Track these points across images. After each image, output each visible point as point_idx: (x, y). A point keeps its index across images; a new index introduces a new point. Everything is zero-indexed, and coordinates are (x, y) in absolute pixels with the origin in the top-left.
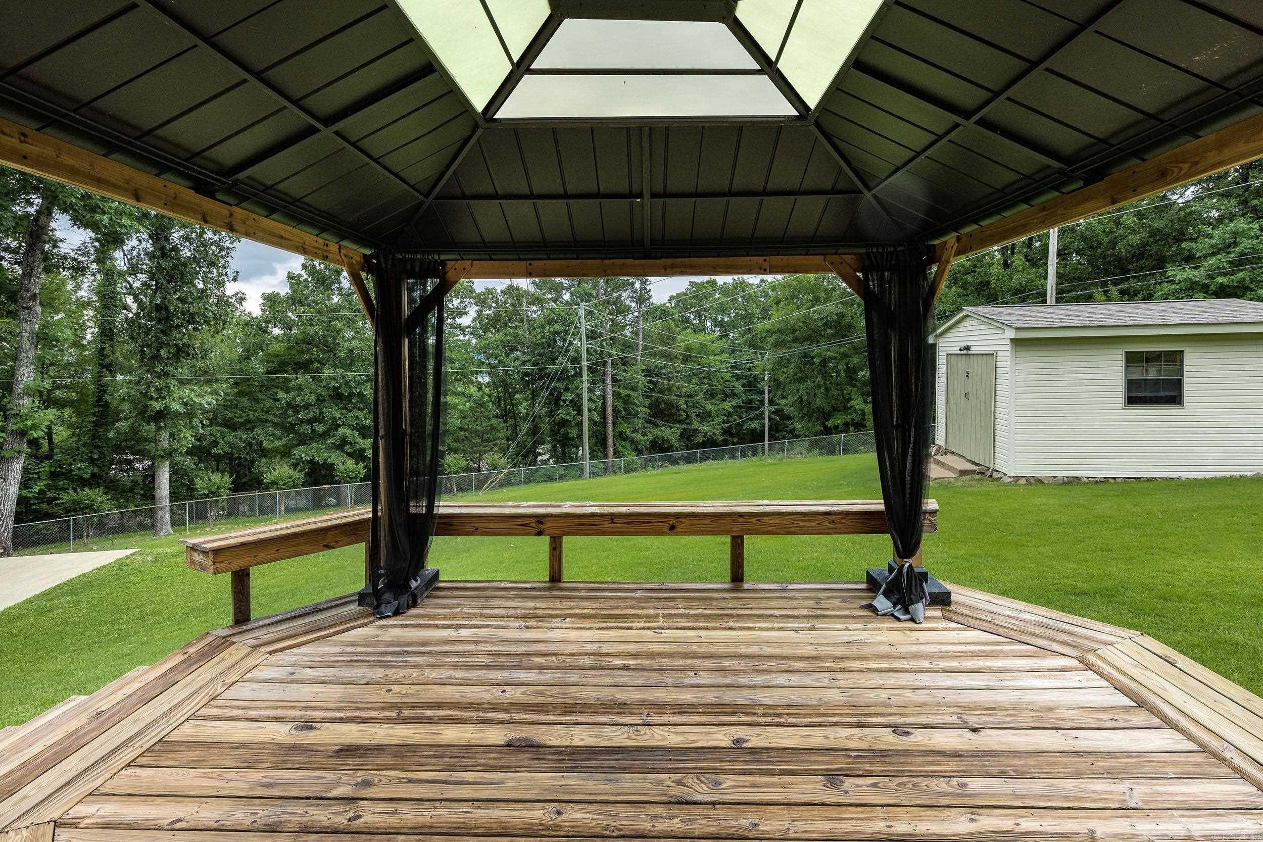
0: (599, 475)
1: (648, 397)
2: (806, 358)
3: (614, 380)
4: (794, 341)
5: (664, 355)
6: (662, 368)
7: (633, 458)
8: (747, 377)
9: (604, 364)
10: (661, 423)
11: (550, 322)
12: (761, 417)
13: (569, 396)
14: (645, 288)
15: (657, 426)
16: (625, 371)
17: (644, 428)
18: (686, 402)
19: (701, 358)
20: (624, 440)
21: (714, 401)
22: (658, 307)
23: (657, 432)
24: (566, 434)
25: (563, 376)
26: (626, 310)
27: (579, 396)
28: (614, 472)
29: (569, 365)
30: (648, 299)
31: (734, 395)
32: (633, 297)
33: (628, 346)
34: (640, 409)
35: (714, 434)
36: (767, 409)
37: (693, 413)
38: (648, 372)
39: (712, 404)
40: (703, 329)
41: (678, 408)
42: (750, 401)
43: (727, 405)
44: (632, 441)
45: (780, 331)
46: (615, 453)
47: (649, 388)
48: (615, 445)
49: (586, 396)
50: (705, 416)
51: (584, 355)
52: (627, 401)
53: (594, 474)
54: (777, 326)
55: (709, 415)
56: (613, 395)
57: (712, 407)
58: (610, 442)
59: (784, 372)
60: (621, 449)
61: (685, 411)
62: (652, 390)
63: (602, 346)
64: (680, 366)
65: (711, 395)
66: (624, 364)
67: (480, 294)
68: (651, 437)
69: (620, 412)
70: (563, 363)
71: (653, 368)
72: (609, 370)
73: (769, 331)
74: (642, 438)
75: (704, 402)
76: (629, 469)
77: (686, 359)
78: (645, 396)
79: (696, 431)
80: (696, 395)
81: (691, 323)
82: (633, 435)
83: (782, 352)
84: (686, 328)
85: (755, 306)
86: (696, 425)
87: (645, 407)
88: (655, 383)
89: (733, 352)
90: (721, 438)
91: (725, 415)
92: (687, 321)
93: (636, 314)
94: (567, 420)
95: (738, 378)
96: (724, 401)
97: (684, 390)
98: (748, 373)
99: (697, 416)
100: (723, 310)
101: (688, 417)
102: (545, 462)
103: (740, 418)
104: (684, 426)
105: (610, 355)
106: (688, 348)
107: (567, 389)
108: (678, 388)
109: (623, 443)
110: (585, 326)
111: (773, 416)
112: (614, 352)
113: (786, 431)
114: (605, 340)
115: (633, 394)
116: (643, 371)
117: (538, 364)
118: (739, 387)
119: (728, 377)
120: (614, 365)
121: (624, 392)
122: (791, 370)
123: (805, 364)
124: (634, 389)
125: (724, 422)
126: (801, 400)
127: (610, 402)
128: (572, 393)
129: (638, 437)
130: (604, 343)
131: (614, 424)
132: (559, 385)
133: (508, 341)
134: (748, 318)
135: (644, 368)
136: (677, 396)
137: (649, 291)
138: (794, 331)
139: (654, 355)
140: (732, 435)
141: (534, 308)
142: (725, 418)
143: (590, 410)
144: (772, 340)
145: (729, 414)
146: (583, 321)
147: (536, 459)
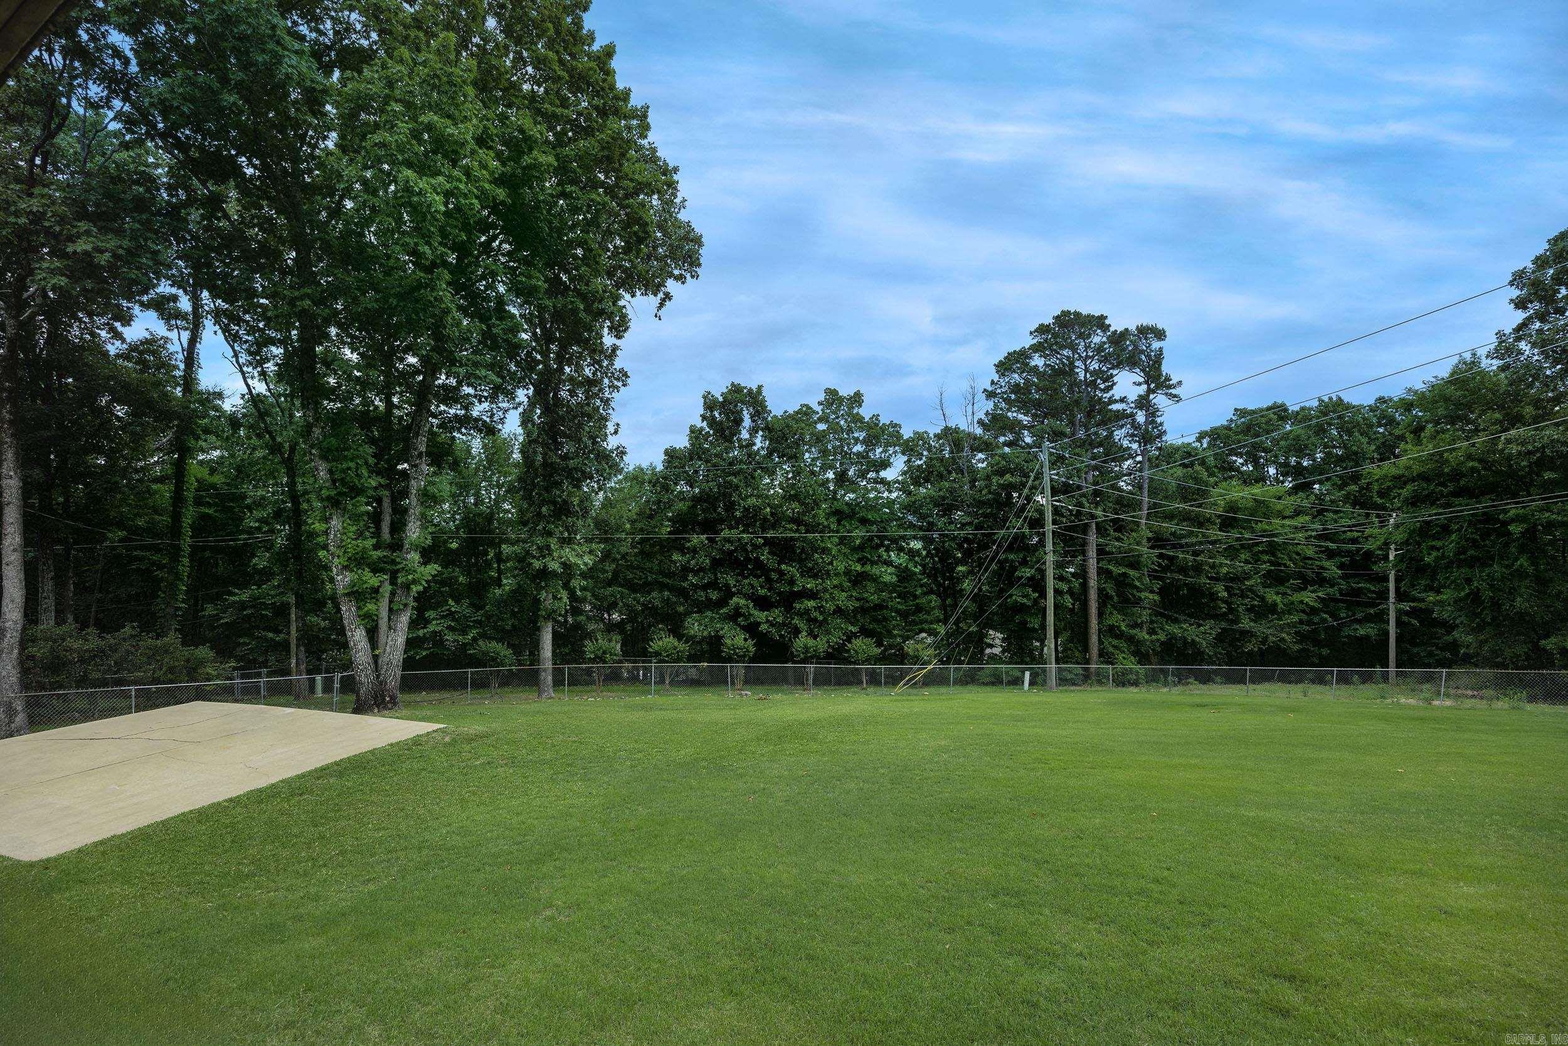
0: (1074, 684)
1: (1156, 578)
2: (1490, 524)
3: (1101, 551)
4: (1456, 494)
5: (1186, 517)
6: (1182, 537)
7: (1130, 664)
8: (1349, 553)
9: (1085, 529)
10: (1182, 618)
11: (1001, 473)
12: (1381, 618)
13: (1027, 572)
14: (1153, 422)
15: (1176, 621)
16: (1118, 539)
17: (1152, 622)
18: (1227, 589)
19: (1257, 522)
20: (1117, 637)
21: (1282, 589)
22: (1177, 449)
23: (1175, 629)
24: (1024, 623)
25: (1018, 543)
26: (1123, 454)
27: (1042, 572)
28: (1100, 682)
29: (1027, 531)
30: (1160, 436)
31: (1321, 581)
32: (1133, 435)
33: (1125, 503)
34: (1143, 595)
35: (1283, 639)
36: (1392, 607)
37: (1238, 603)
38: (1157, 541)
39: (1277, 593)
40: (1262, 479)
41: (1213, 597)
42: (1357, 592)
43: (1309, 597)
44: (1131, 639)
45: (1423, 477)
46: (1101, 655)
47: (1160, 565)
48: (1100, 642)
49: (1050, 573)
50: (1264, 611)
51: (1049, 516)
52: (1122, 582)
53: (1063, 681)
54: (1417, 469)
55: (1272, 609)
56: (1099, 574)
57: (1278, 599)
58: (1094, 639)
59: (1433, 548)
60: (1111, 649)
61: (1226, 602)
62: (1165, 569)
63: (1080, 505)
64: (1214, 533)
65: (1276, 579)
66: (1119, 529)
67: (908, 441)
68: (1162, 637)
69: (1111, 598)
70: (1017, 526)
71: (1167, 535)
72: (1093, 538)
73: (1396, 478)
74: (1147, 637)
75: (1261, 590)
76: (1122, 681)
77: (1227, 523)
78: (1154, 576)
79: (1246, 634)
80: (1248, 579)
81: (1238, 470)
82: (1133, 632)
83: (1428, 514)
84: (1231, 477)
85: (1365, 440)
86: (1246, 623)
87: (1152, 592)
88: (1171, 559)
89: (1321, 512)
90: (1297, 647)
91: (1303, 611)
92: (1231, 467)
93: (1139, 458)
94: (1023, 605)
95: (1331, 554)
96: (1305, 589)
97: (1225, 570)
98: (1353, 547)
99: (1248, 610)
100: (1300, 449)
101: (1231, 610)
102: (993, 658)
103: (1334, 616)
104: (1224, 625)
105: (1093, 516)
106: (1232, 507)
107: (1024, 563)
108: (1213, 566)
109: (1115, 642)
110: (1049, 475)
111: (1405, 619)
112: (1099, 512)
113: (1436, 645)
114: (1083, 495)
115: (1132, 573)
116: (1149, 540)
117: (982, 528)
118: (1332, 569)
119: (1310, 552)
120: (1101, 530)
121: (1117, 570)
122: (1451, 544)
123: (1485, 535)
124: (1135, 564)
125: (1301, 622)
126: (1475, 596)
127: (1093, 583)
128: (1032, 567)
129: (1144, 635)
130: (1084, 500)
131: (1100, 614)
132: (1011, 557)
133: (944, 498)
134: (1354, 457)
135: (1150, 535)
136: (1211, 578)
137: (1161, 424)
138: (1456, 475)
139: (1170, 517)
140: (1318, 643)
141: (980, 456)
142: (1304, 617)
143: (1057, 591)
144: (1406, 492)
145: (1313, 611)
146: (1046, 469)
147: (982, 652)
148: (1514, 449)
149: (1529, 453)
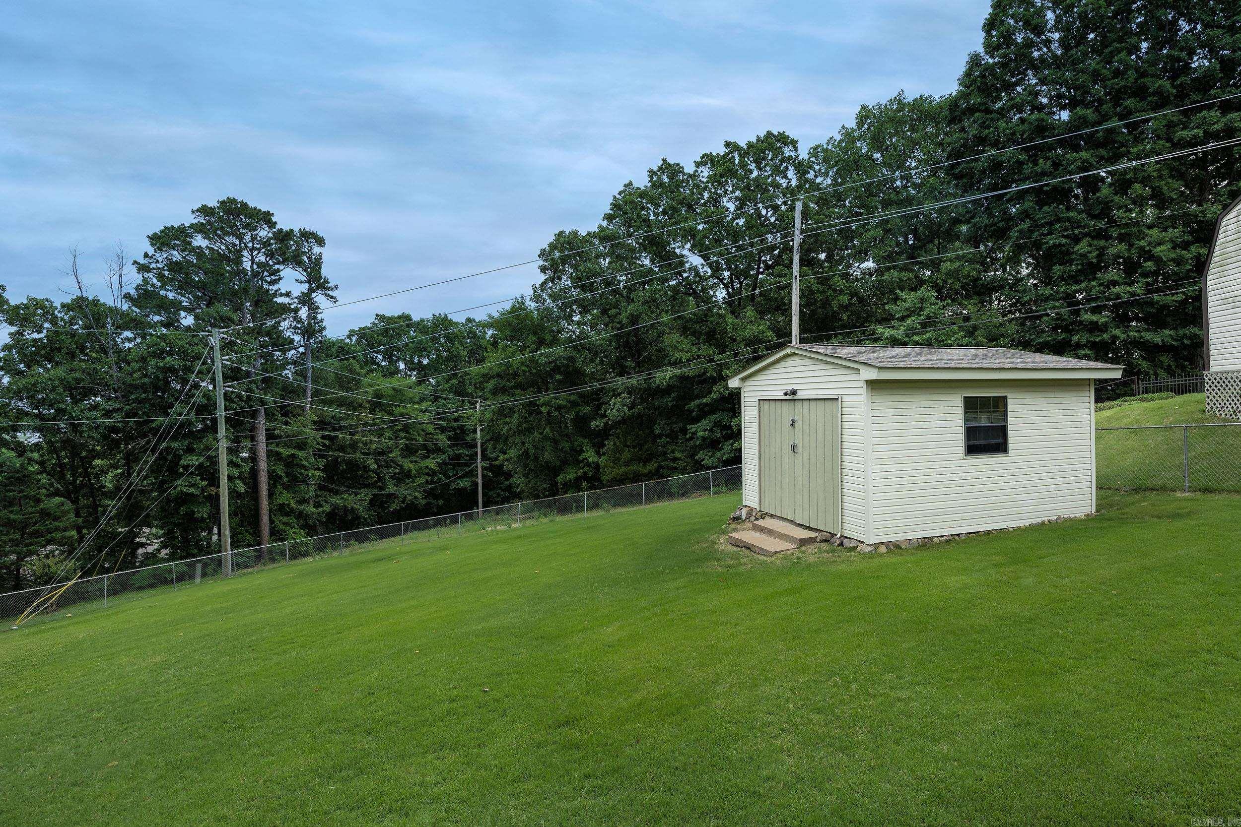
0: (247, 567)
1: (321, 456)
2: (532, 408)
3: (270, 436)
4: (516, 387)
5: (342, 403)
6: (341, 419)
7: (302, 538)
8: (454, 429)
9: (254, 414)
10: (342, 489)
11: (159, 354)
12: (472, 474)
13: (194, 460)
14: (315, 318)
15: (337, 493)
16: (286, 423)
17: (317, 496)
18: (376, 461)
19: (396, 406)
20: (287, 514)
21: (414, 458)
22: (334, 343)
23: (336, 500)
24: (190, 515)
25: (183, 431)
26: (286, 344)
27: (214, 461)
28: (273, 560)
29: (193, 416)
30: (320, 331)
31: (438, 450)
32: (296, 328)
33: (289, 390)
34: (310, 473)
35: (416, 498)
36: (480, 464)
37: (387, 473)
38: (321, 424)
39: (412, 462)
40: (392, 372)
41: (366, 469)
42: (458, 457)
43: (431, 463)
44: (300, 515)
45: (499, 375)
46: (272, 533)
47: (324, 445)
48: (271, 521)
49: (223, 459)
50: (403, 477)
51: (221, 402)
52: (291, 463)
53: (237, 566)
54: (496, 370)
55: (408, 474)
56: (268, 457)
57: (412, 466)
58: (265, 519)
59: (505, 423)
60: (282, 527)
61: (375, 472)
62: (328, 448)
63: (250, 390)
64: (365, 415)
65: (409, 451)
66: (285, 415)
67: (17, 307)
68: (327, 508)
69: (281, 478)
70: (180, 412)
71: (328, 419)
72: (262, 423)
73: (485, 375)
74: (314, 510)
75: (401, 461)
76: (297, 554)
77: (375, 407)
78: (318, 455)
79: (392, 496)
80: (391, 452)
81: (379, 365)
82: (301, 507)
83: (506, 400)
84: (372, 371)
85: (461, 347)
86: (391, 488)
87: (318, 469)
88: (332, 439)
89: (436, 399)
90: (424, 502)
91: (428, 474)
92: (373, 362)
93: (301, 350)
94: (192, 495)
95: (443, 430)
96: (428, 457)
97: (374, 446)
98: (454, 424)
99: (391, 477)
100: (420, 349)
101: (380, 479)
102: (152, 558)
103: (445, 475)
104: (375, 491)
105: (263, 403)
106: (378, 395)
107: (190, 450)
108: (365, 444)
109: (285, 519)
110: (220, 362)
111: (485, 472)
112: (269, 398)
113: (501, 488)
114: (254, 382)
115: (300, 454)
116: (314, 423)
117: (135, 415)
118: (443, 440)
119: (431, 429)
120: (270, 416)
121: (285, 452)
122: (515, 420)
123: (530, 414)
124: (301, 446)
125: (427, 482)
126: (526, 453)
127: (263, 465)
128: (200, 455)
129: (310, 509)
130: (254, 386)
131: (271, 495)
132: (175, 445)
133: (78, 381)
134: (452, 359)
135: (316, 419)
136: (364, 454)
137: (322, 321)
138: (516, 375)
139: (330, 403)
140: (436, 497)
141: (128, 334)
142: (429, 478)
143: (230, 478)
144: (490, 385)
145: (434, 473)
146: (217, 354)
147: (134, 555)
148: (543, 360)
149: (550, 363)
